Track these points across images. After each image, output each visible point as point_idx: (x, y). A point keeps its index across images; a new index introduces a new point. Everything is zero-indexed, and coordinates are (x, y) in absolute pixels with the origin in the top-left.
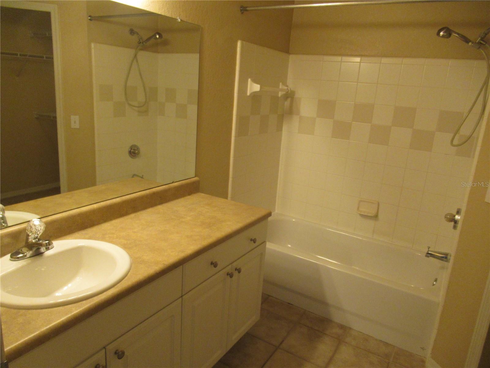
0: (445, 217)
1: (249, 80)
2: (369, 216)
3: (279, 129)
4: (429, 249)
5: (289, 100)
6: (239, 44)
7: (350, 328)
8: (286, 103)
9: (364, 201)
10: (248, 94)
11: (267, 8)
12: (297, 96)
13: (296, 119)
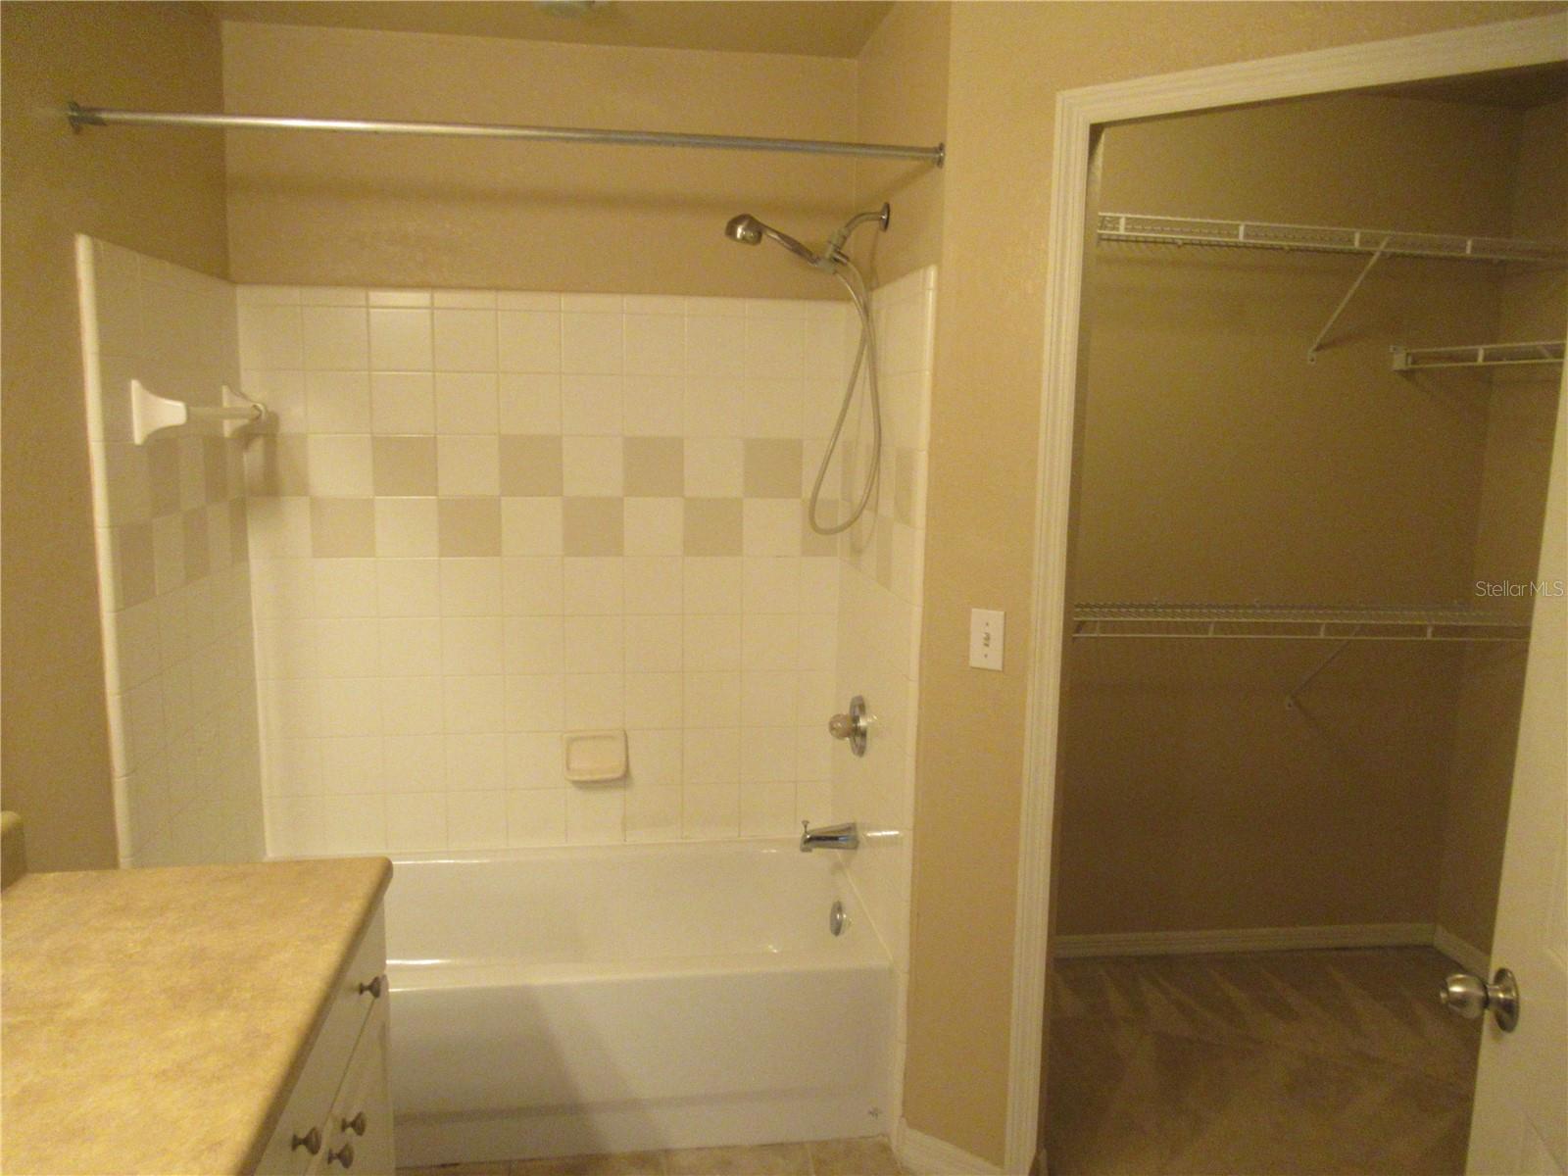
0: (832, 729)
1: (135, 385)
2: (613, 780)
3: (240, 554)
4: (806, 827)
5: (258, 446)
6: (83, 246)
7: (667, 1152)
8: (246, 458)
9: (582, 738)
10: (138, 438)
11: (148, 117)
12: (286, 428)
13: (296, 513)
